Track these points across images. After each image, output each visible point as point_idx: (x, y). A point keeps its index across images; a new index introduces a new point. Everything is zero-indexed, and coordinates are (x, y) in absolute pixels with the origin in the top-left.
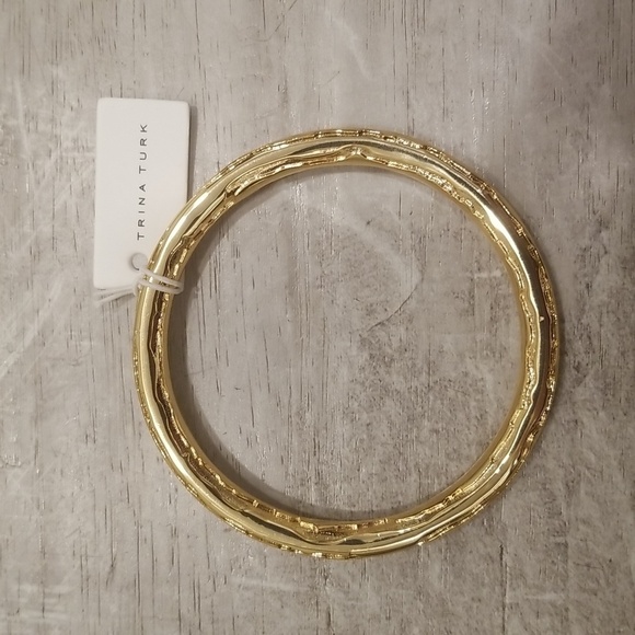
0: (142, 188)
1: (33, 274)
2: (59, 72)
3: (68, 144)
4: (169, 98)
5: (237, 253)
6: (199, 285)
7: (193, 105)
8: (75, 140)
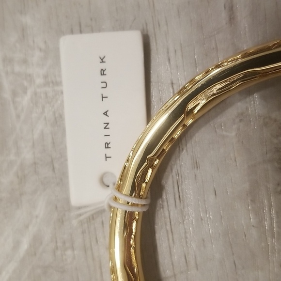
0: (106, 114)
1: (21, 195)
2: (27, 20)
3: (39, 81)
4: (123, 29)
5: (196, 165)
6: (164, 196)
7: (145, 33)
8: (46, 77)
